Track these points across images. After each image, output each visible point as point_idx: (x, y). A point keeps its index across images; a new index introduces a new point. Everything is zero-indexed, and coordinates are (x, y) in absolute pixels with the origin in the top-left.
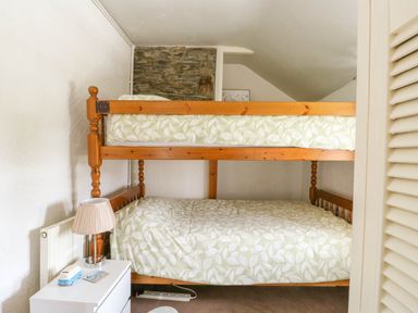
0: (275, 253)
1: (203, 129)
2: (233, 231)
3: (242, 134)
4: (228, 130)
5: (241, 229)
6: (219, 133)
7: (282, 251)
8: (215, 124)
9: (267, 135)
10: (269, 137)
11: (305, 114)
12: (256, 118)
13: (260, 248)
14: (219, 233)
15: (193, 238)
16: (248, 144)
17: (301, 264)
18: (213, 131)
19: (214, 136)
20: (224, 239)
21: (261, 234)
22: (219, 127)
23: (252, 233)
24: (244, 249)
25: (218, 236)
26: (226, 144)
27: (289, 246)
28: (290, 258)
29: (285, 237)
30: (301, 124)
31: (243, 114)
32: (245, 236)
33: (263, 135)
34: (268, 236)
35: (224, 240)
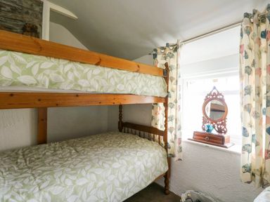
0: (123, 177)
1: (59, 73)
2: (87, 172)
3: (98, 81)
4: (85, 77)
5: (93, 166)
6: (76, 79)
7: (127, 173)
8: (72, 70)
9: (116, 84)
10: (118, 86)
11: (137, 72)
12: (107, 70)
13: (112, 177)
14: (74, 178)
15: (47, 194)
16: (102, 91)
17: (138, 178)
18: (70, 77)
19: (71, 83)
20: (81, 182)
21: (110, 165)
22: (76, 73)
23: (102, 167)
24: (100, 183)
25: (74, 182)
26: (83, 90)
27: (131, 168)
28: (132, 176)
29: (126, 161)
30: (136, 78)
31: (97, 64)
32: (99, 172)
33: (113, 84)
34: (116, 165)
35: (81, 184)
